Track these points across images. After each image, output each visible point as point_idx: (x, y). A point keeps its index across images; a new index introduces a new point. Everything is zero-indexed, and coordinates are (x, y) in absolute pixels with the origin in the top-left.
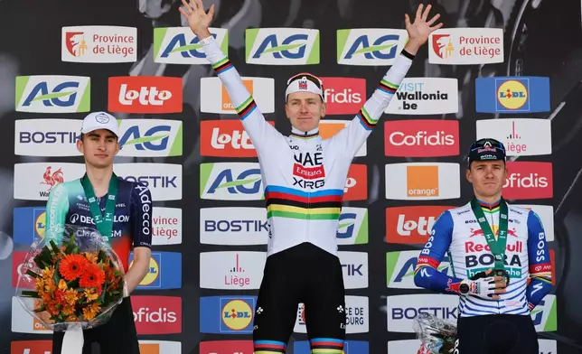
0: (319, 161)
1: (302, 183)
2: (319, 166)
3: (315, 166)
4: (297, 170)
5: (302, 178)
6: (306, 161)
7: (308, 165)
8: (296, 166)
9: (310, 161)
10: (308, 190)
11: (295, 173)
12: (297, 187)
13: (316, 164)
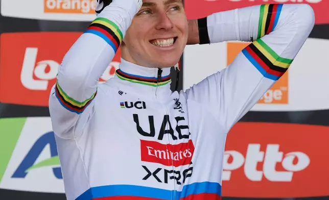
0: (184, 132)
1: (161, 175)
2: (185, 141)
3: (179, 141)
4: (148, 152)
5: (159, 165)
6: (163, 132)
7: (167, 140)
8: (144, 144)
9: (171, 132)
10: (172, 186)
11: (145, 157)
12: (152, 183)
13: (181, 137)
